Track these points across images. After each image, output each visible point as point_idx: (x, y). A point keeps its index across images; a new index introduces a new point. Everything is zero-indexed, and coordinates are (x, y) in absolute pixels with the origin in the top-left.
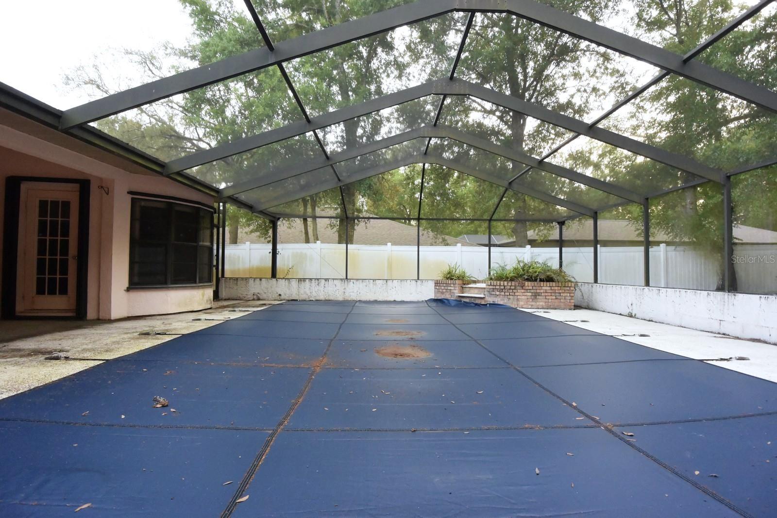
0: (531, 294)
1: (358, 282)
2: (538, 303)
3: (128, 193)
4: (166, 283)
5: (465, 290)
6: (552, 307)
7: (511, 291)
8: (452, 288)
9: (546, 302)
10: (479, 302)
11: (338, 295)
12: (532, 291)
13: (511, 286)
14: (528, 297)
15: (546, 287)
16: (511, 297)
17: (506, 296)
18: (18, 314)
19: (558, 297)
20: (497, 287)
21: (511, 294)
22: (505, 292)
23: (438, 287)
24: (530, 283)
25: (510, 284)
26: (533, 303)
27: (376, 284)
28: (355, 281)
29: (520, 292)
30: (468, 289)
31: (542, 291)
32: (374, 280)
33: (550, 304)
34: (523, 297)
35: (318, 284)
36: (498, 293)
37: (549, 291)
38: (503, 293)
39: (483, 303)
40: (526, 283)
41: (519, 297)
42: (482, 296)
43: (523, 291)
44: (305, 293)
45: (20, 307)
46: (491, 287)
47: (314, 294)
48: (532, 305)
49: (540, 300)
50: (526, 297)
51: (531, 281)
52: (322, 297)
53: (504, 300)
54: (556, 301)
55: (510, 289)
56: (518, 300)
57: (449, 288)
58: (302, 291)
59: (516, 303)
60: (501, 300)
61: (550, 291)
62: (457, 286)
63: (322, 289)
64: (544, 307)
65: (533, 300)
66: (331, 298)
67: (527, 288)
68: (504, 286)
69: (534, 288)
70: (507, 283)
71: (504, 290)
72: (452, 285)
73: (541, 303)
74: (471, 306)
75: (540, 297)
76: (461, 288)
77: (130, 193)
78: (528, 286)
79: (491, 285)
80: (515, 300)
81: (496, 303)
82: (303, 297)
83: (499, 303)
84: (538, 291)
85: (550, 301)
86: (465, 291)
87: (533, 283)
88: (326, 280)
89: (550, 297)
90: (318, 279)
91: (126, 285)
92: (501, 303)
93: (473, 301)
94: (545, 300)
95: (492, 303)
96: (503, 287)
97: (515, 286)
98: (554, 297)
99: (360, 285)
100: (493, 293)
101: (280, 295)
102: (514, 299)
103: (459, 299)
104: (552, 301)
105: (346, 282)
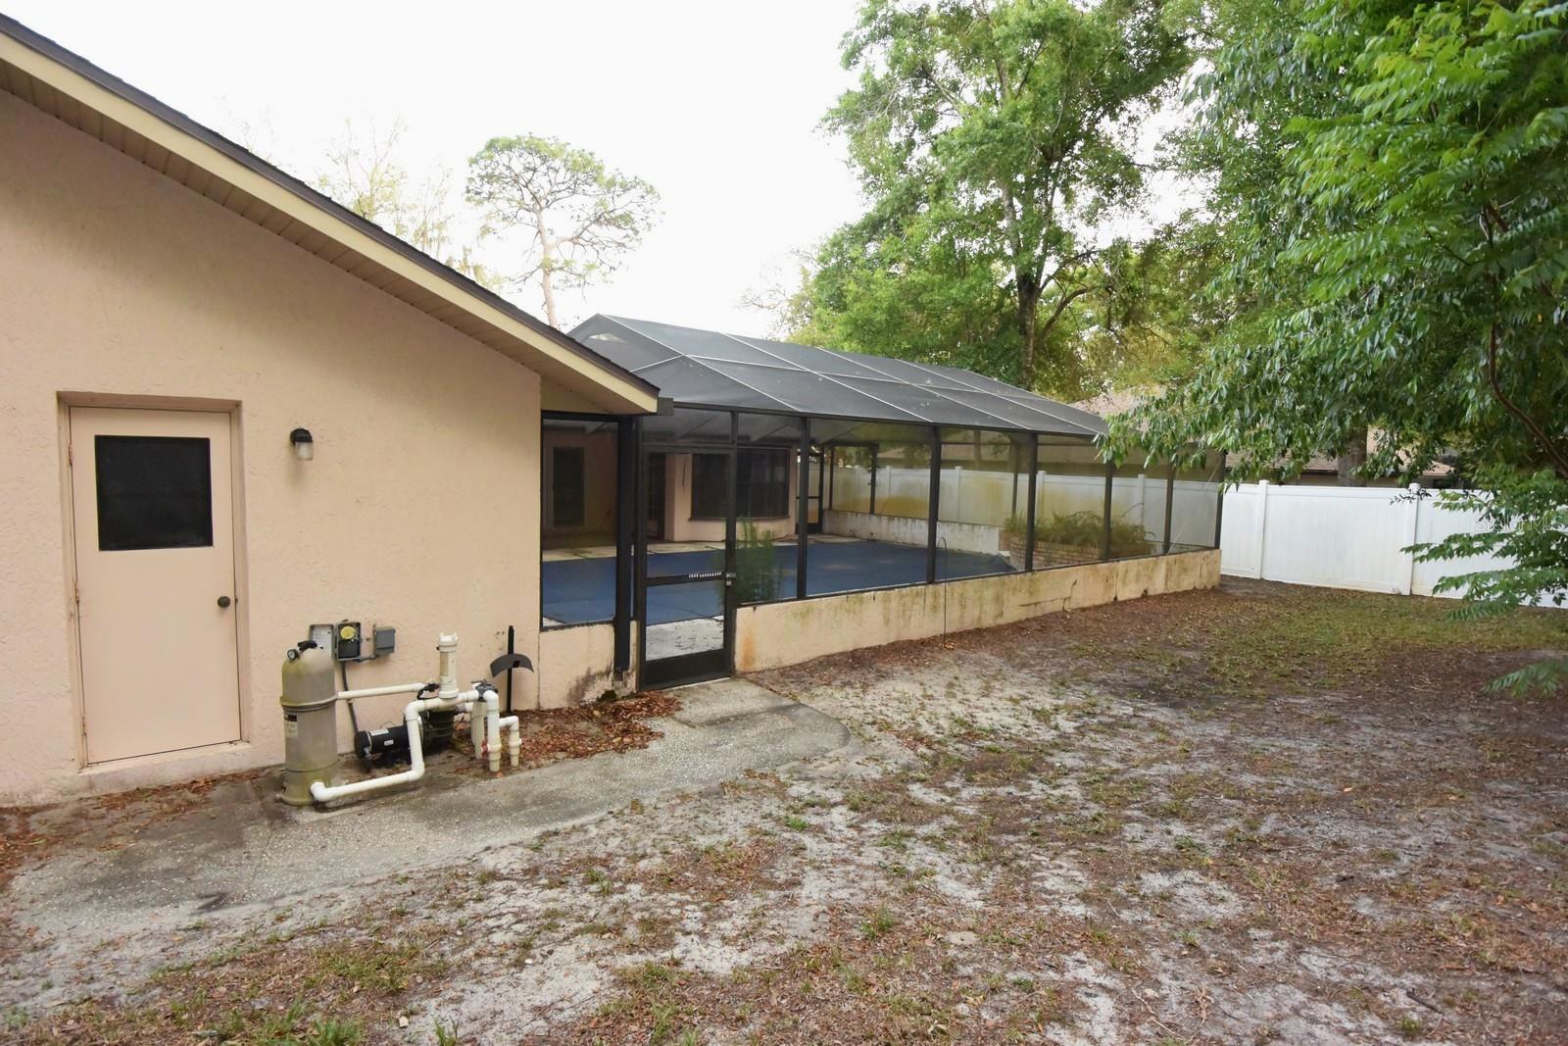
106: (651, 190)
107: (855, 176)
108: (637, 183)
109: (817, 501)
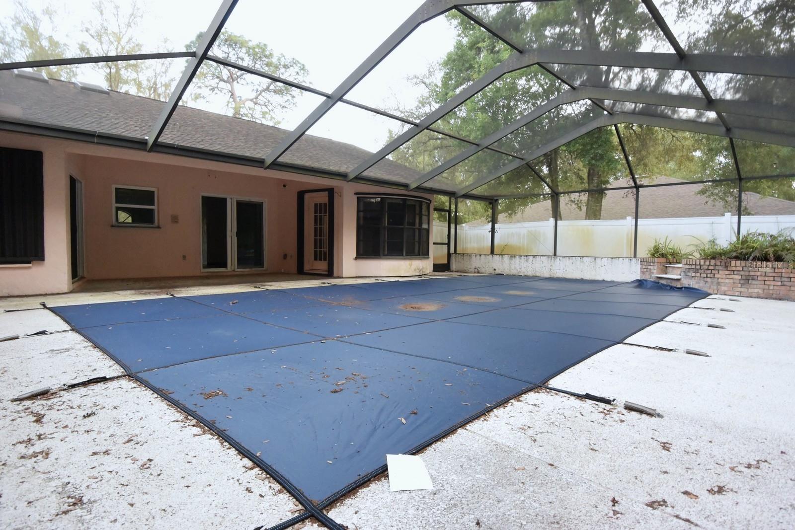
0: (740, 277)
1: (564, 259)
2: (750, 290)
3: (355, 194)
4: (379, 255)
5: (670, 270)
6: (774, 296)
7: (709, 272)
8: (652, 267)
9: (764, 289)
10: (675, 285)
11: (545, 272)
12: (742, 273)
13: (709, 266)
14: (735, 281)
15: (766, 268)
16: (709, 279)
17: (702, 279)
18: (305, 271)
19: (785, 283)
20: (693, 267)
21: (708, 276)
22: (701, 273)
23: (644, 267)
24: (738, 262)
25: (707, 263)
26: (742, 290)
27: (583, 261)
28: (561, 258)
29: (723, 273)
30: (671, 269)
31: (759, 274)
32: (582, 257)
33: (771, 292)
34: (727, 281)
35: (527, 261)
36: (693, 274)
37: (771, 275)
38: (698, 275)
39: (679, 286)
40: (733, 263)
41: (720, 280)
42: (679, 277)
43: (727, 272)
44: (515, 268)
45: (307, 268)
46: (687, 266)
47: (523, 270)
48: (741, 292)
49: (755, 286)
50: (732, 281)
51: (741, 260)
52: (530, 273)
53: (699, 283)
54: (783, 288)
55: (708, 269)
56: (718, 284)
57: (649, 267)
58: (513, 267)
59: (715, 287)
60: (697, 283)
61: (774, 274)
62: (656, 264)
63: (530, 265)
64: (762, 295)
65: (742, 285)
66: (538, 274)
67: (734, 268)
68: (701, 266)
69: (745, 269)
70: (704, 262)
71: (700, 271)
72: (652, 264)
73: (756, 291)
74: (667, 290)
75: (754, 282)
76: (664, 268)
77: (356, 194)
78: (736, 266)
79: (687, 264)
80: (714, 284)
81: (691, 286)
82: (514, 272)
83: (694, 287)
84: (752, 273)
85: (771, 287)
86: (668, 271)
87: (743, 263)
88: (534, 256)
89: (773, 283)
90: (527, 256)
91: (355, 255)
92: (696, 286)
93: (669, 284)
94: (762, 286)
95: (687, 286)
96: (698, 267)
97: (715, 265)
98: (779, 283)
99: (567, 262)
100: (689, 274)
101: (495, 270)
102: (712, 283)
103: (657, 281)
104: (775, 287)
105: (553, 258)
106: (303, 68)
107: (453, 26)
108: (295, 62)
109: (446, 246)
